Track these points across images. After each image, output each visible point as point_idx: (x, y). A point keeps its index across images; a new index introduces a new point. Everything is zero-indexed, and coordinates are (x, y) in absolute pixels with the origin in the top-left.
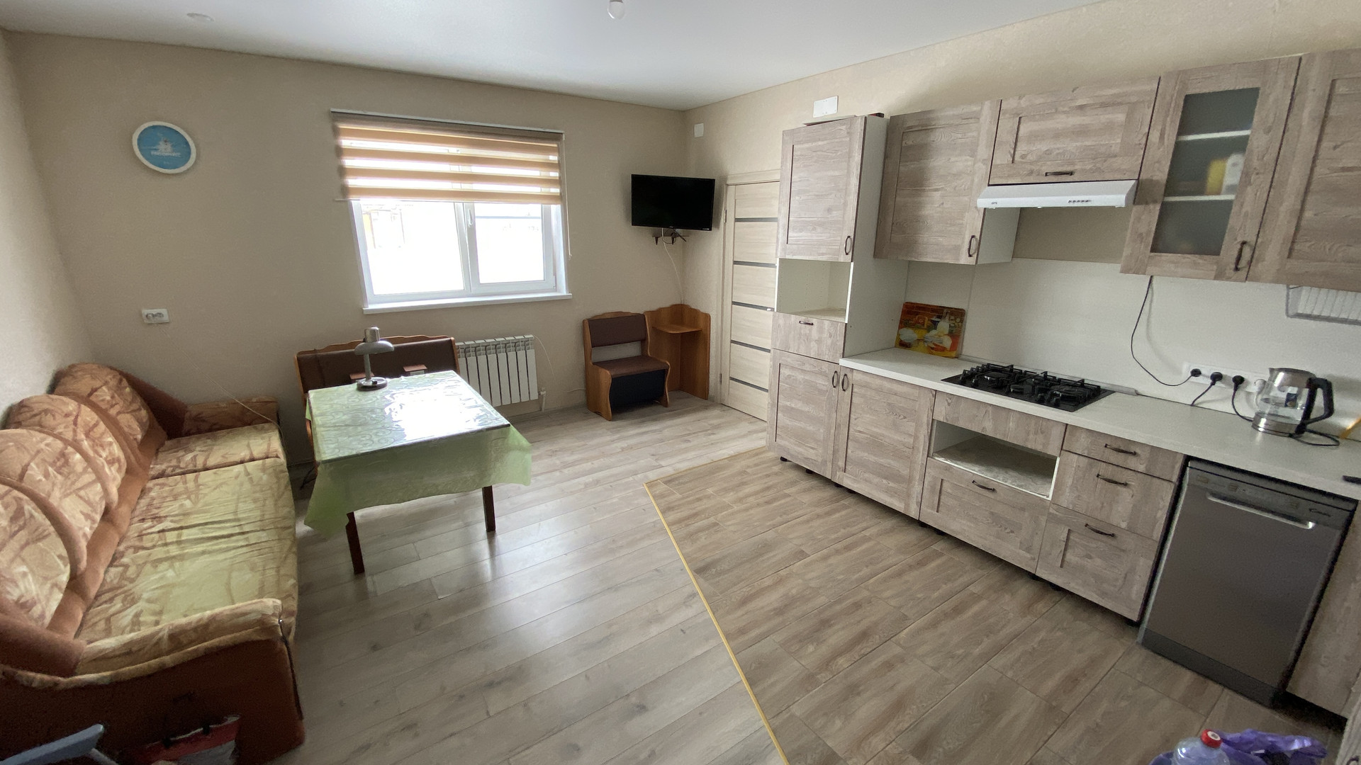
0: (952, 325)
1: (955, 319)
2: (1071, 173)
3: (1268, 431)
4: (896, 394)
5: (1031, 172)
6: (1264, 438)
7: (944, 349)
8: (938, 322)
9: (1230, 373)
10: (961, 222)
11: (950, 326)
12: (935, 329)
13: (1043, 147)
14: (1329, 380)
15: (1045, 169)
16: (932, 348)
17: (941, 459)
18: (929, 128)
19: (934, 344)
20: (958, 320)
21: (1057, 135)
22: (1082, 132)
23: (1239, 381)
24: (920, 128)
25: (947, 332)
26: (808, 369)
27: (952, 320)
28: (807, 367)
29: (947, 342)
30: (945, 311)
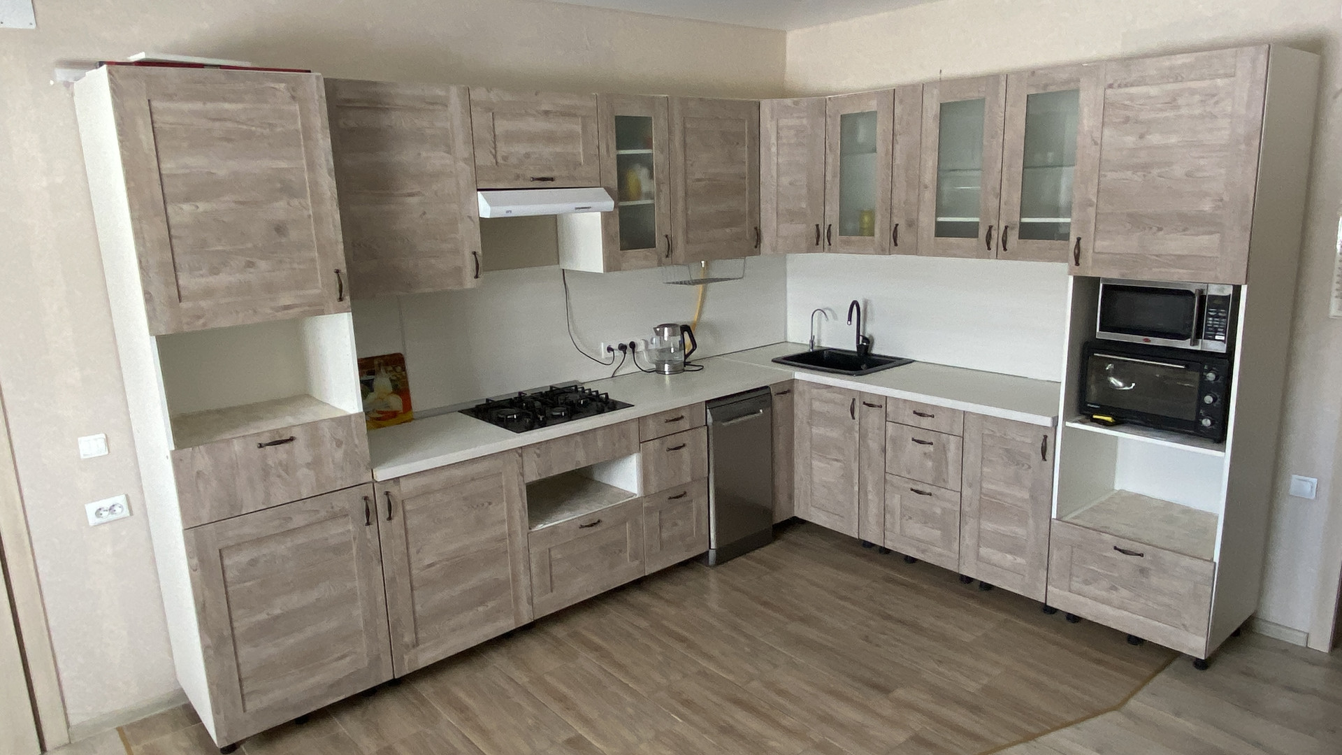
0: (394, 378)
1: (394, 369)
2: (552, 179)
3: (671, 373)
4: (473, 479)
5: (518, 177)
6: (671, 380)
7: (394, 414)
8: (373, 380)
9: (627, 342)
10: (453, 236)
11: (391, 380)
12: (372, 391)
13: (520, 149)
14: (688, 324)
15: (530, 175)
16: (379, 419)
17: (540, 527)
18: (379, 106)
19: (379, 412)
20: (399, 369)
21: (532, 138)
22: (550, 138)
23: (633, 345)
24: (366, 105)
25: (390, 389)
26: (302, 523)
27: (390, 371)
28: (299, 521)
29: (396, 403)
30: (376, 362)
